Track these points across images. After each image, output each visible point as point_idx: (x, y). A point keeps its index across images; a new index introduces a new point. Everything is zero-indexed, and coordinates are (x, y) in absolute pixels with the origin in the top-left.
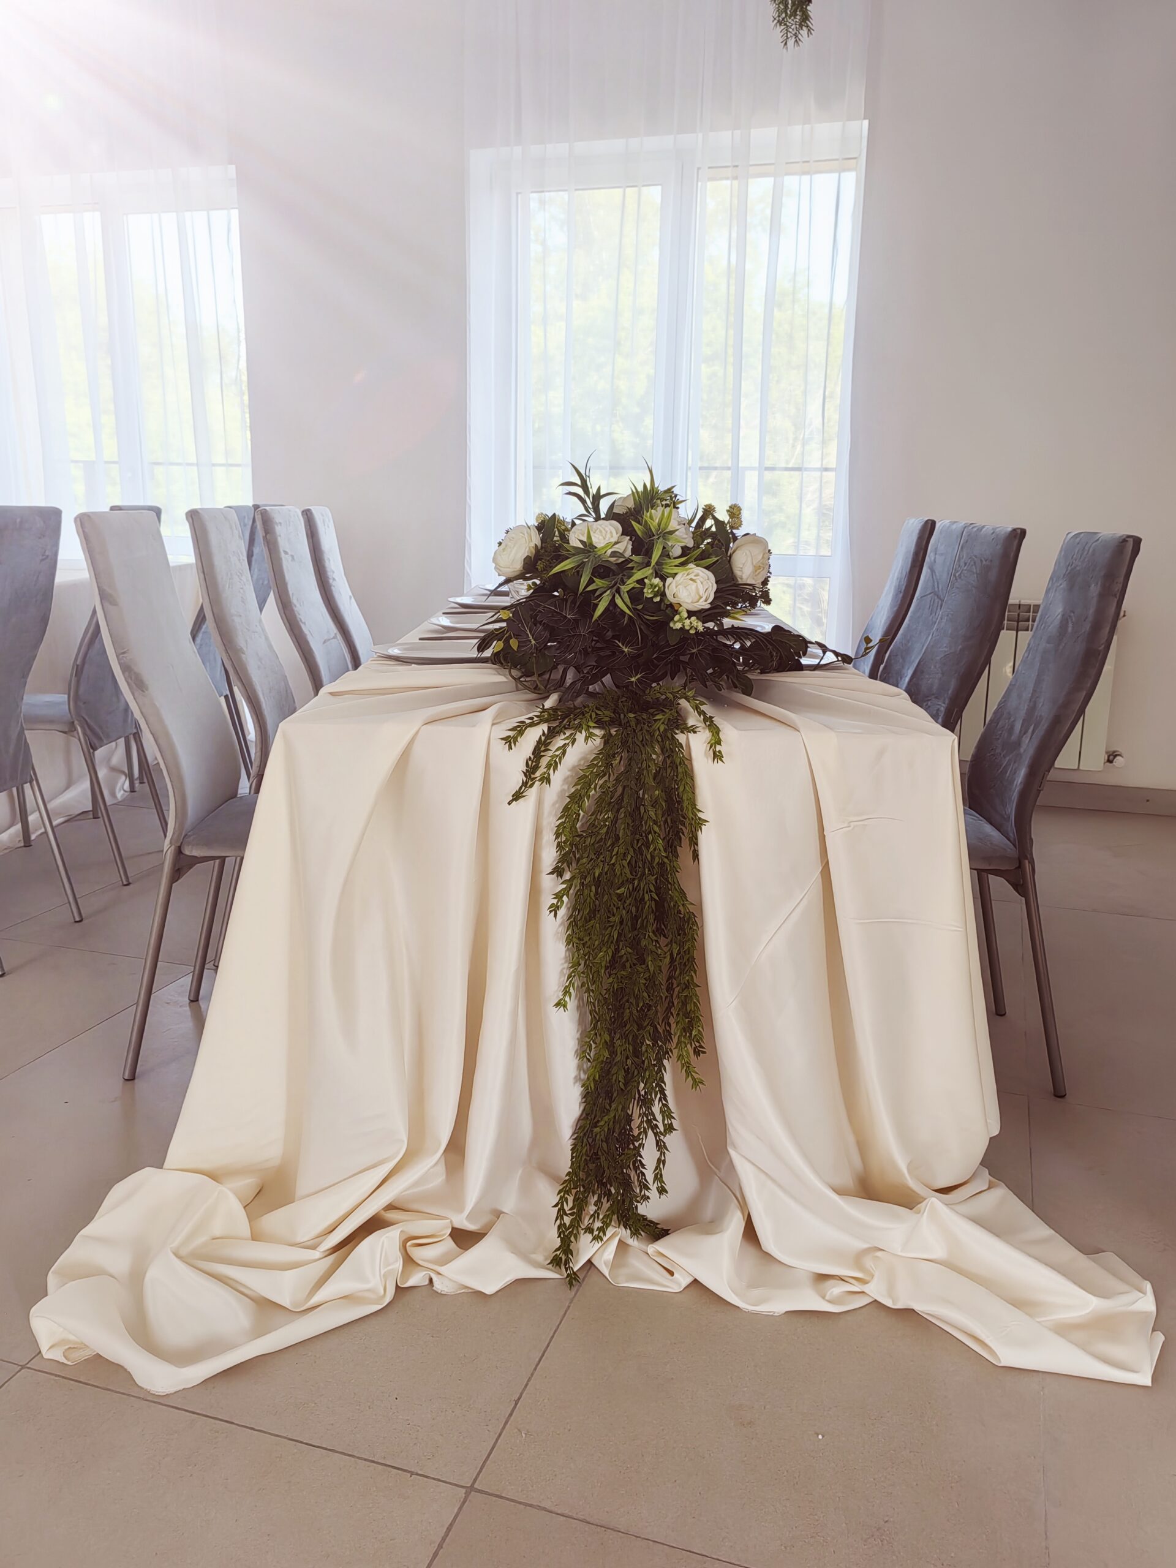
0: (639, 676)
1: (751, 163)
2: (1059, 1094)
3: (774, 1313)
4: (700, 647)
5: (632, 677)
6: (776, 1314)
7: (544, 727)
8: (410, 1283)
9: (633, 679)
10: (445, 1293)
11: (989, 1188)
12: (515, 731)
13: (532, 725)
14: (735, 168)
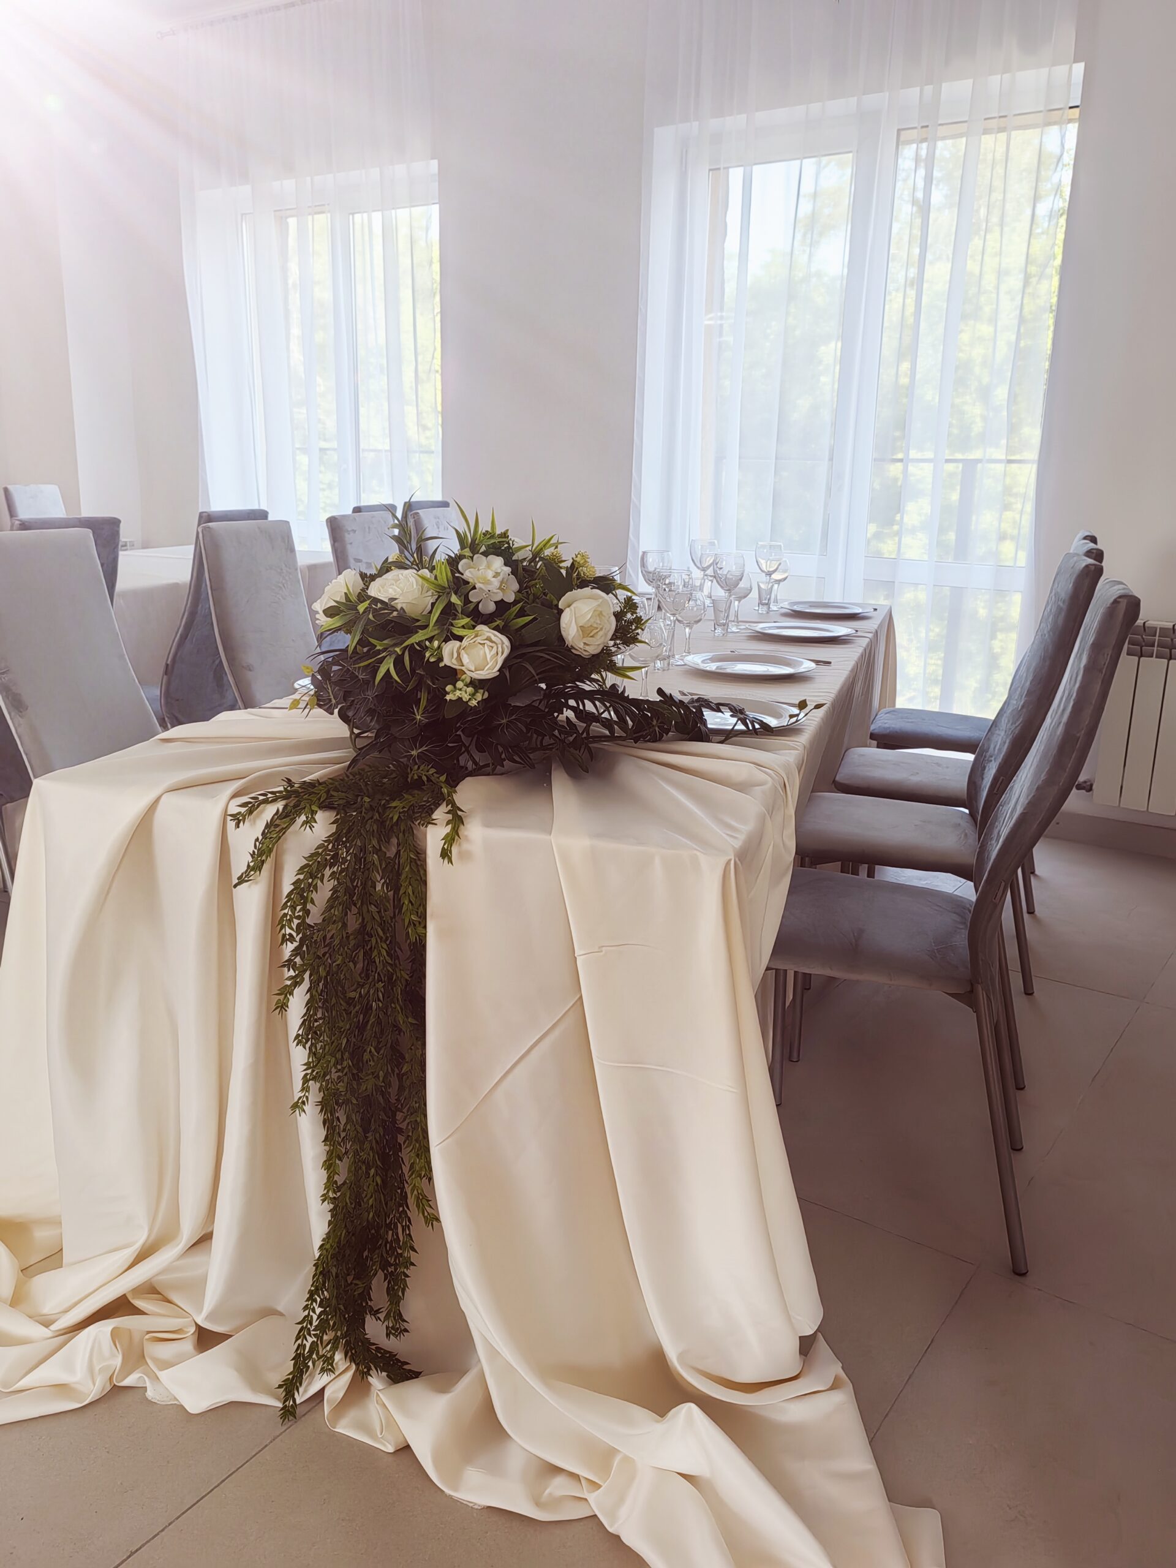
0: (424, 748)
1: (940, 122)
2: (1019, 1272)
3: (475, 1504)
4: (513, 717)
5: (413, 750)
6: (476, 1507)
7: (280, 805)
8: (127, 1382)
9: (414, 753)
10: (156, 1401)
11: (832, 1388)
12: (245, 807)
13: (266, 802)
14: (925, 129)
